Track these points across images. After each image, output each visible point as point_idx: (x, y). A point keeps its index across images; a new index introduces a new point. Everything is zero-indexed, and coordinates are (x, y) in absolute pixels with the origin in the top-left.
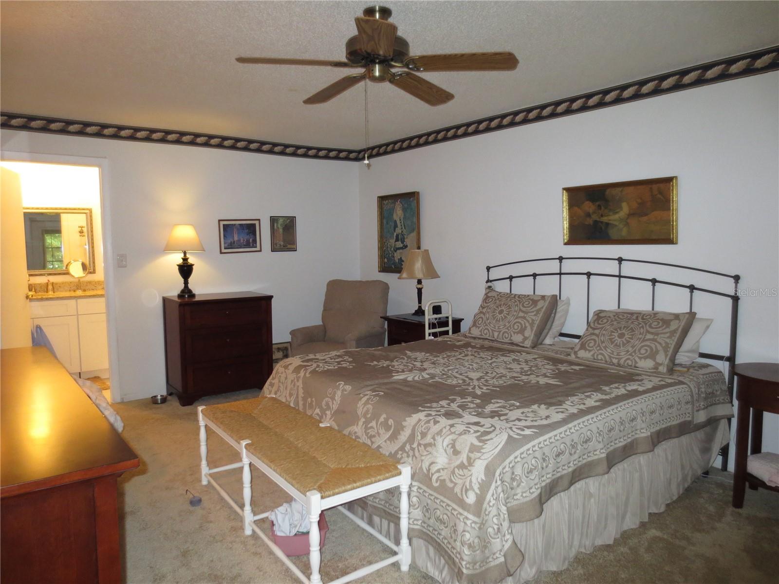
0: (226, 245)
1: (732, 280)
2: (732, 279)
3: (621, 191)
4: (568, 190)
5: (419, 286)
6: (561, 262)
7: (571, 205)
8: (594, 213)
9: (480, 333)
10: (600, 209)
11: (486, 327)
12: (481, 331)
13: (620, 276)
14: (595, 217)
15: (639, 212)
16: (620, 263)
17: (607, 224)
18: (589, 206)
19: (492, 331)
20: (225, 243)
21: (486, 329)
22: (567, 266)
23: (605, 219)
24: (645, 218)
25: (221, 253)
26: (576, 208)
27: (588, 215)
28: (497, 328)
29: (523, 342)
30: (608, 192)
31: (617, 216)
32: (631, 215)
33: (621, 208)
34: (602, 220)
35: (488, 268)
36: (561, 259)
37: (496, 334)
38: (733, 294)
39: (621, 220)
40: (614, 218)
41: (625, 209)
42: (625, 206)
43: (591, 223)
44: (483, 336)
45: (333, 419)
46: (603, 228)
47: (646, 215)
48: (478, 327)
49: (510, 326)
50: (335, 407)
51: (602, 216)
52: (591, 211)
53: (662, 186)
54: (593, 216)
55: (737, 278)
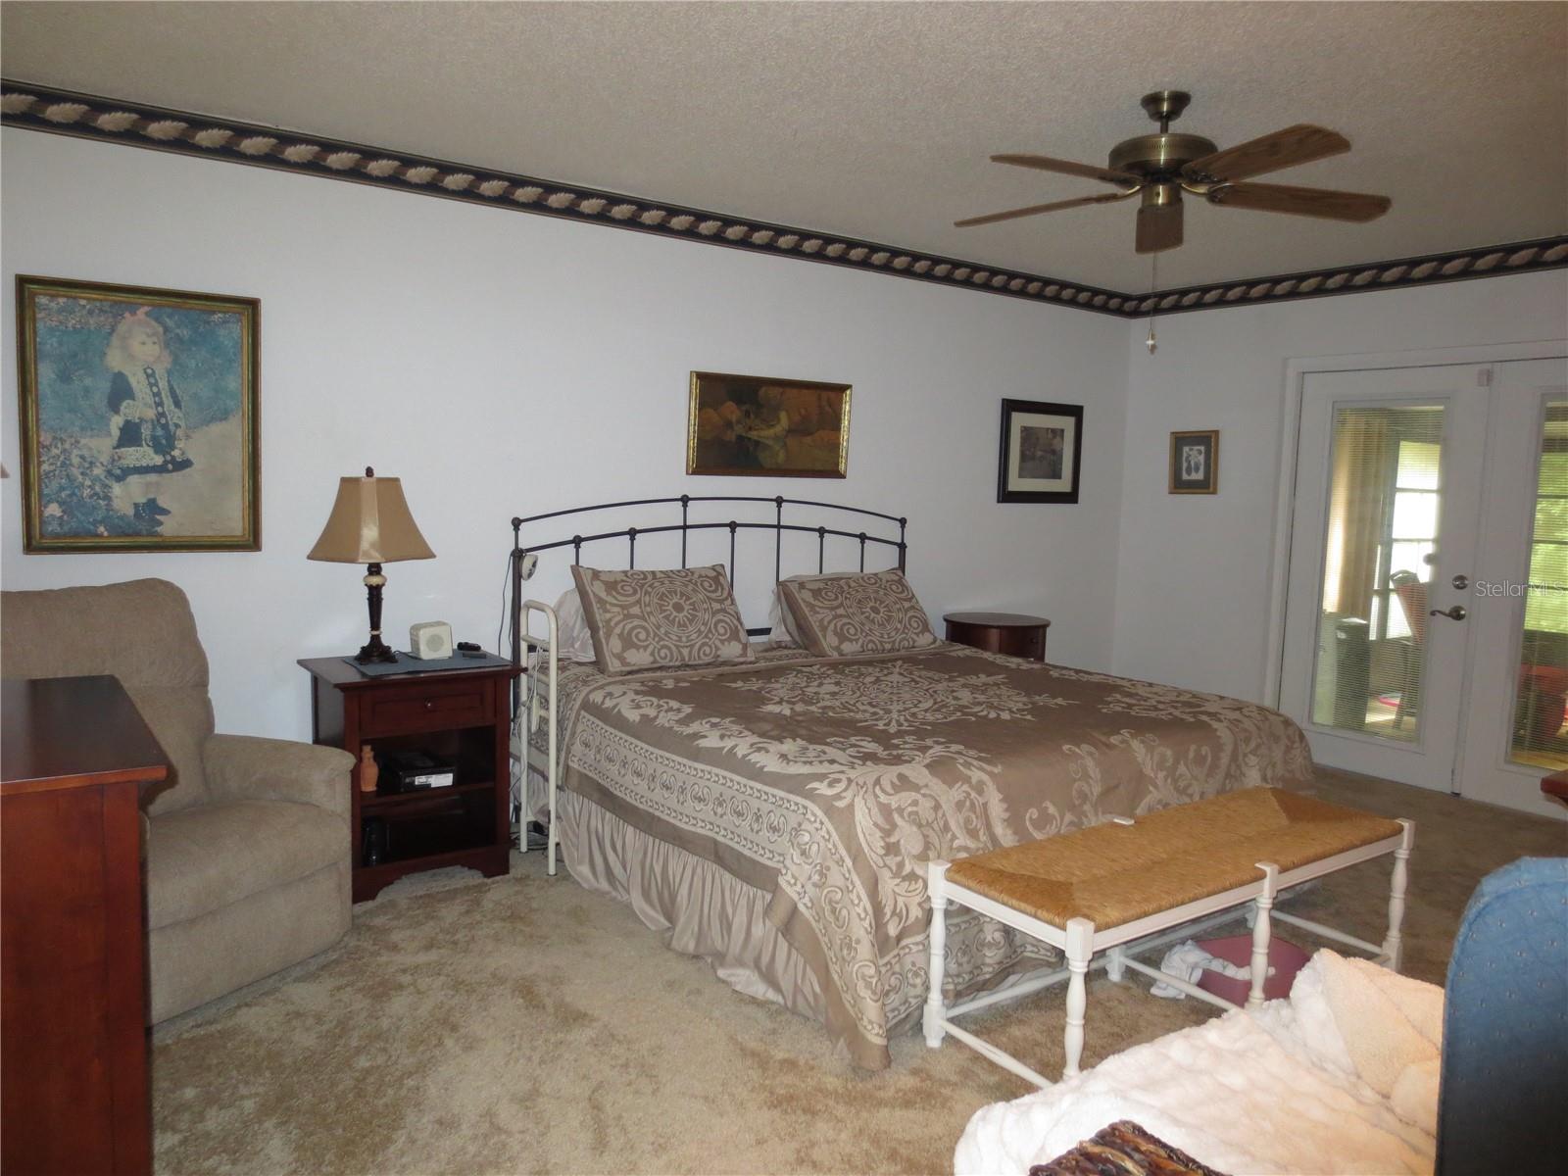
1: (898, 524)
2: (898, 522)
3: (782, 394)
4: (703, 377)
5: (375, 580)
6: (685, 506)
7: (703, 405)
8: (738, 422)
9: (651, 659)
10: (749, 417)
11: (662, 643)
12: (652, 654)
13: (779, 527)
14: (739, 429)
15: (799, 430)
16: (779, 506)
17: (757, 443)
18: (731, 411)
19: (677, 647)
21: (663, 647)
22: (697, 513)
23: (754, 435)
24: (808, 440)
26: (711, 411)
27: (729, 425)
28: (684, 639)
29: (744, 654)
30: (763, 391)
31: (771, 432)
32: (790, 431)
33: (779, 421)
34: (749, 436)
35: (517, 523)
36: (685, 500)
37: (685, 652)
38: (899, 541)
39: (776, 438)
40: (765, 434)
41: (784, 421)
42: (783, 415)
43: (734, 438)
44: (658, 662)
45: (1100, 809)
46: (751, 448)
47: (810, 434)
48: (640, 647)
49: (710, 631)
50: (1097, 790)
51: (750, 429)
52: (734, 419)
53: (832, 395)
54: (736, 428)
55: (903, 522)
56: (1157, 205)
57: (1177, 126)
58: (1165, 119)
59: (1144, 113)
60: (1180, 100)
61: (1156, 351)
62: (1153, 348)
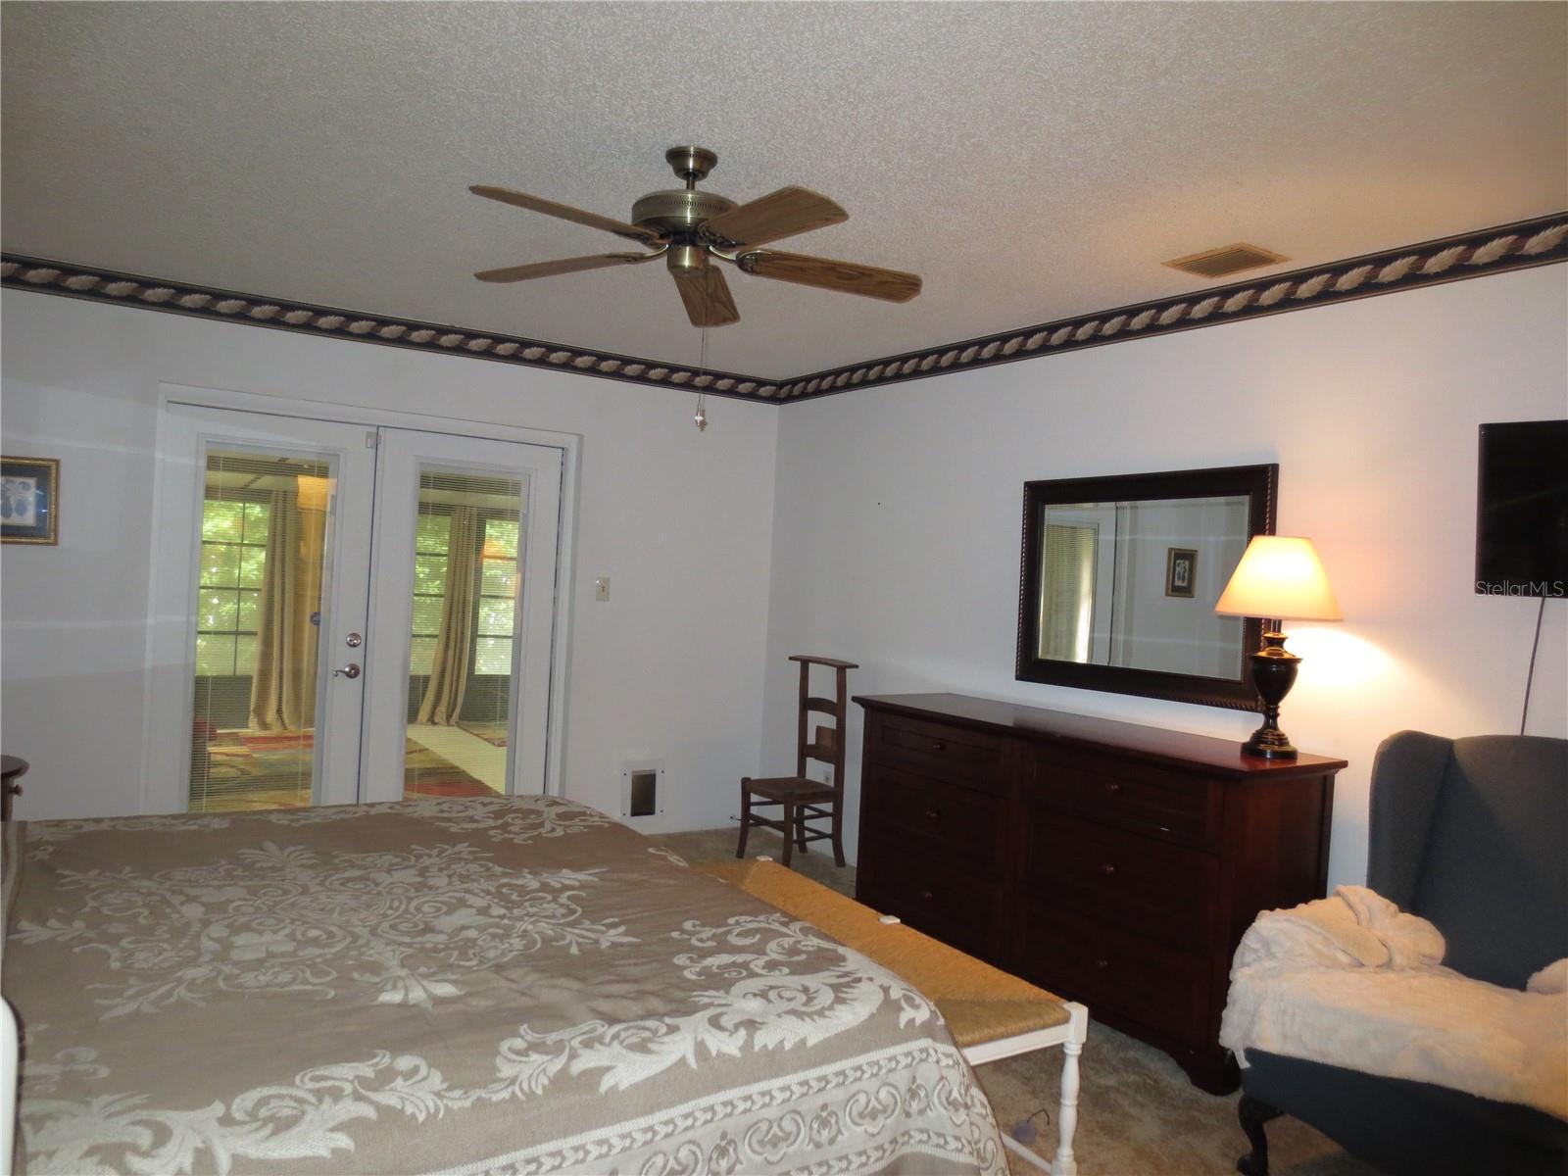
56: (684, 267)
57: (702, 185)
58: (692, 177)
59: (670, 169)
60: (707, 159)
61: (707, 428)
62: (703, 424)
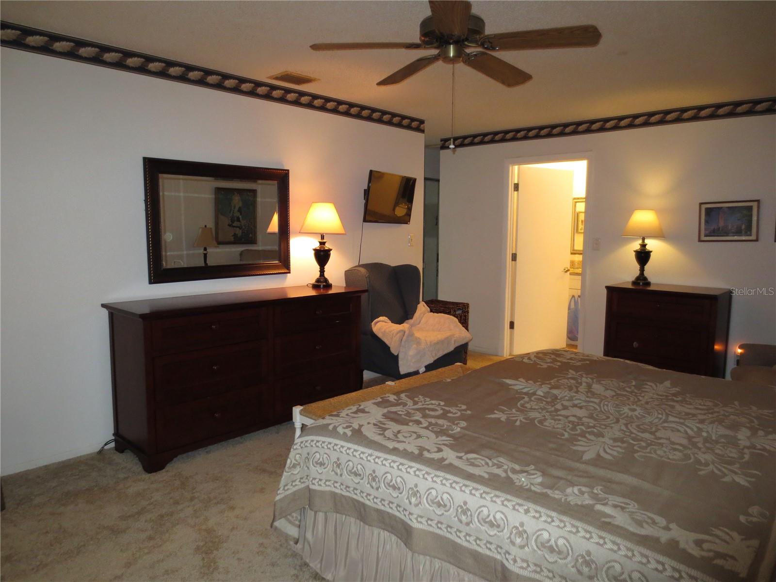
0: (707, 232)
20: (706, 230)
25: (700, 241)
